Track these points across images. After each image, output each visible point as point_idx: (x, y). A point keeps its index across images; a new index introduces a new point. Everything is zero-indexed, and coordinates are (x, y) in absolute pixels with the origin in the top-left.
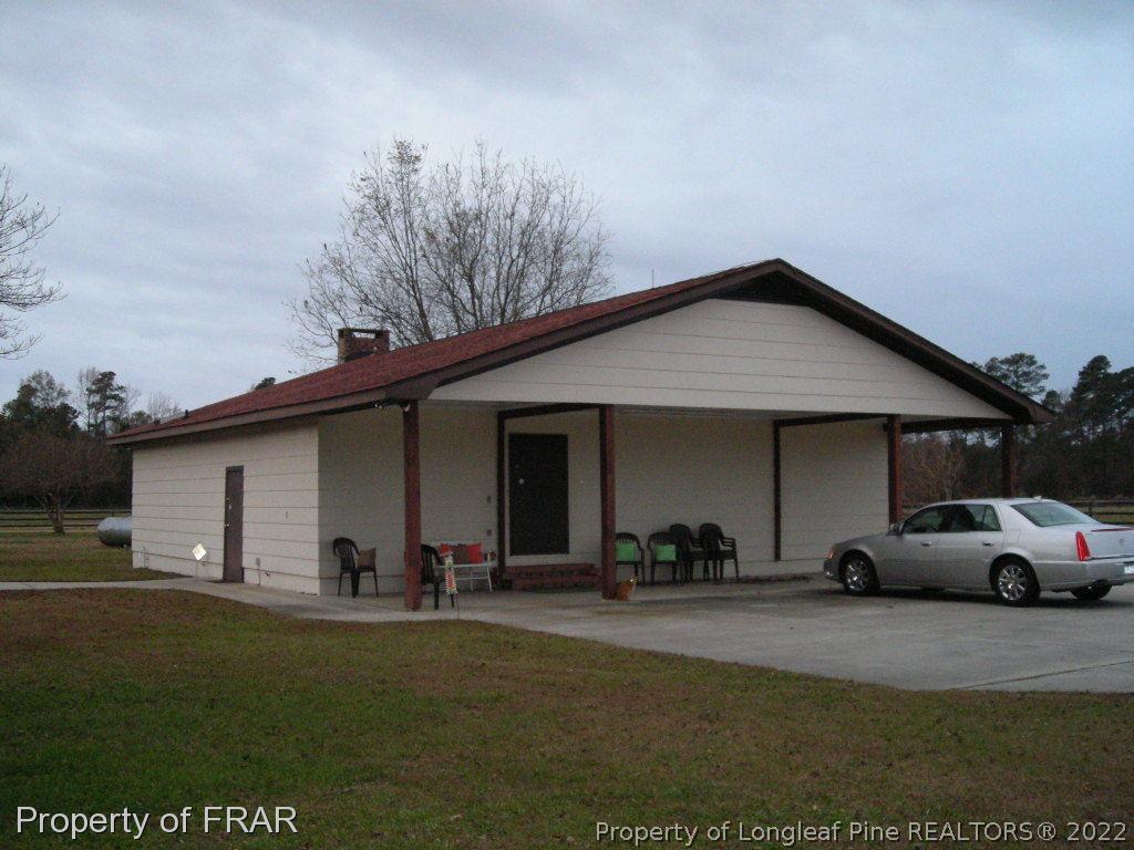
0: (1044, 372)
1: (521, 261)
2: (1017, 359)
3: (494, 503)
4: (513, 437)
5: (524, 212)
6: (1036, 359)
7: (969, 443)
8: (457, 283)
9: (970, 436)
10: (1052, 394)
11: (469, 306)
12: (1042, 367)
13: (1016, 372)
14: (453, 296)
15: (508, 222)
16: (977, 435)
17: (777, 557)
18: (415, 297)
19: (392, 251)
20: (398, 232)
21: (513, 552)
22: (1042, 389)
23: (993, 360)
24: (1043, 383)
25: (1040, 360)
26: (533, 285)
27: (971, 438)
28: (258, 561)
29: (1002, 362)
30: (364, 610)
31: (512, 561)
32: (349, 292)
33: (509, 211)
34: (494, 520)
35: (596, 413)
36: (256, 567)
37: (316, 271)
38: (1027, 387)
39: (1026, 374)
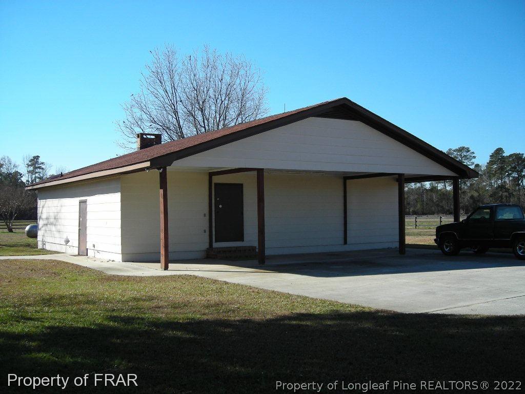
0: (474, 155)
1: (226, 102)
2: (461, 149)
3: (207, 217)
4: (216, 184)
5: (227, 79)
6: (470, 149)
7: (439, 188)
8: (196, 112)
9: (439, 185)
10: (477, 166)
11: (202, 124)
12: (473, 153)
13: (461, 155)
14: (194, 118)
15: (220, 83)
16: (443, 184)
17: (345, 242)
18: (176, 119)
19: (165, 97)
20: (168, 89)
21: (216, 241)
22: (473, 163)
23: (450, 150)
24: (473, 160)
25: (472, 150)
26: (232, 113)
27: (440, 186)
28: (94, 246)
29: (454, 151)
30: (141, 269)
31: (216, 245)
32: (145, 116)
33: (220, 78)
34: (207, 225)
35: (255, 173)
36: (93, 248)
37: (130, 107)
38: (466, 162)
39: (465, 156)
